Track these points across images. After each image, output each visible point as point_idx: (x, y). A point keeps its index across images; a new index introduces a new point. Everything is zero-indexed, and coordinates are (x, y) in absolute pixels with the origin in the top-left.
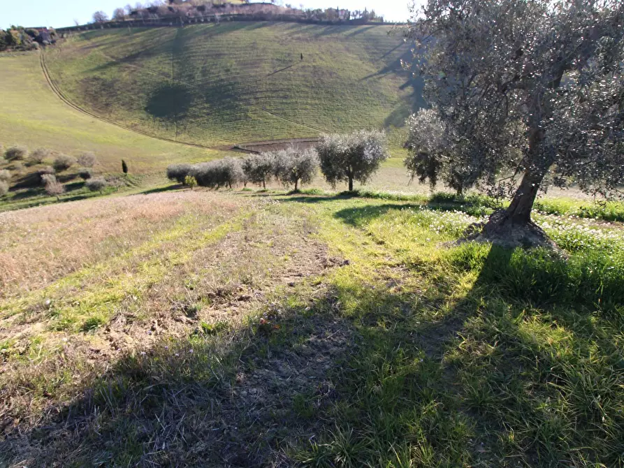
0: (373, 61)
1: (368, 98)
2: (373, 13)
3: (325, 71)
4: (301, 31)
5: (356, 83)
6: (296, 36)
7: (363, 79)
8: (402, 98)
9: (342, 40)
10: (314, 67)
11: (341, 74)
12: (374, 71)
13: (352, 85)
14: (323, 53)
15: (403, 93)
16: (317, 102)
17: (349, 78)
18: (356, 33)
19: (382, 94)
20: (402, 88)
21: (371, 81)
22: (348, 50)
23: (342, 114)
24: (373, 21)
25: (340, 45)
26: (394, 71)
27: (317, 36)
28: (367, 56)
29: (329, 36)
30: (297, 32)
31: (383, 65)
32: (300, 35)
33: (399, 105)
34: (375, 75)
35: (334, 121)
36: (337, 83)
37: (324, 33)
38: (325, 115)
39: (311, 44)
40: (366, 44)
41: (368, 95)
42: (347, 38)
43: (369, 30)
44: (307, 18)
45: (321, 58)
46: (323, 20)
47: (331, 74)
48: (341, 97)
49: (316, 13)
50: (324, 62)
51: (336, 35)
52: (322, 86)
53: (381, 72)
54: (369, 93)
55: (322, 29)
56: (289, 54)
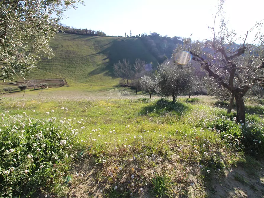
0: (95, 49)
1: (88, 63)
2: (101, 32)
3: (72, 52)
4: (68, 37)
5: (84, 57)
6: (65, 38)
7: (88, 56)
8: (103, 63)
9: (84, 41)
10: (67, 50)
11: (79, 54)
12: (94, 53)
13: (82, 58)
14: (74, 45)
15: (104, 61)
16: (63, 64)
17: (82, 55)
18: (92, 39)
19: (95, 62)
20: (104, 60)
21: (91, 57)
22: (86, 44)
23: (73, 69)
24: (101, 35)
25: (83, 43)
26: (103, 53)
27: (74, 39)
28: (93, 47)
29: (80, 39)
30: (65, 37)
31: (99, 51)
32: (67, 38)
33: (100, 66)
34: (95, 54)
35: (68, 72)
36: (76, 57)
37: (77, 38)
38: (65, 69)
39: (70, 41)
40: (94, 43)
41: (88, 62)
42: (87, 40)
43: (97, 38)
44: (72, 32)
45: (72, 47)
46: (79, 33)
47: (74, 53)
48: (76, 62)
49: (77, 30)
50: (73, 49)
51: (83, 39)
52: (68, 58)
53: (97, 54)
54: (89, 61)
55: (78, 36)
56: (58, 45)
